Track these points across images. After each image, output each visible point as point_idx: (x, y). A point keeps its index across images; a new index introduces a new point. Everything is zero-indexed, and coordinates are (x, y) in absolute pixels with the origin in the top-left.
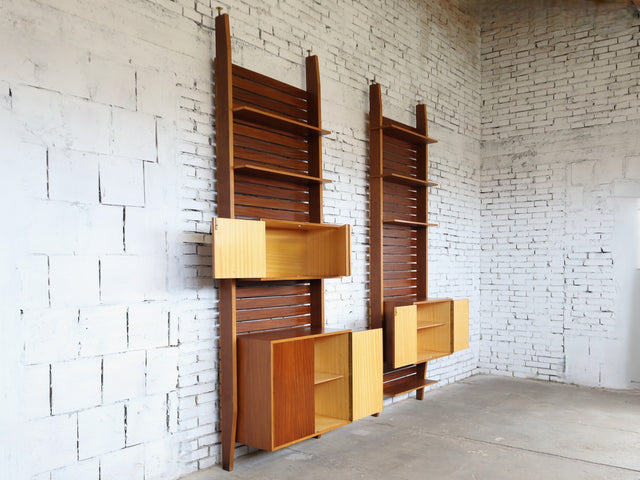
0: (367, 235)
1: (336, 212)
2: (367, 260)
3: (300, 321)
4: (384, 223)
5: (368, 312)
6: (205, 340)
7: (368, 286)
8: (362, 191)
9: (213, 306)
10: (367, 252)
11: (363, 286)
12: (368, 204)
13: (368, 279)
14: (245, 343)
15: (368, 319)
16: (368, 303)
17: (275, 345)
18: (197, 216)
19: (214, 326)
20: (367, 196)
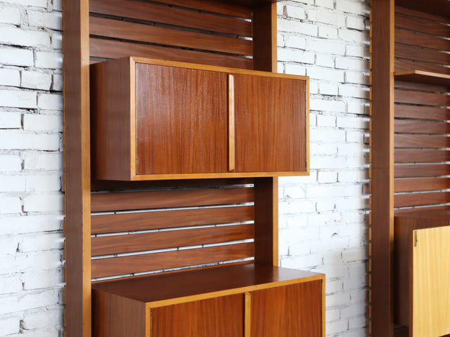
0: (367, 100)
1: (307, 57)
2: (366, 144)
3: (232, 252)
4: (397, 78)
5: (367, 234)
6: (38, 291)
7: (367, 188)
8: (358, 23)
9: (57, 227)
10: (366, 130)
11: (358, 188)
12: (367, 47)
13: (367, 177)
14: (108, 299)
15: (366, 247)
16: (366, 218)
17: (152, 310)
18: (24, 57)
19: (58, 263)
20: (367, 32)
